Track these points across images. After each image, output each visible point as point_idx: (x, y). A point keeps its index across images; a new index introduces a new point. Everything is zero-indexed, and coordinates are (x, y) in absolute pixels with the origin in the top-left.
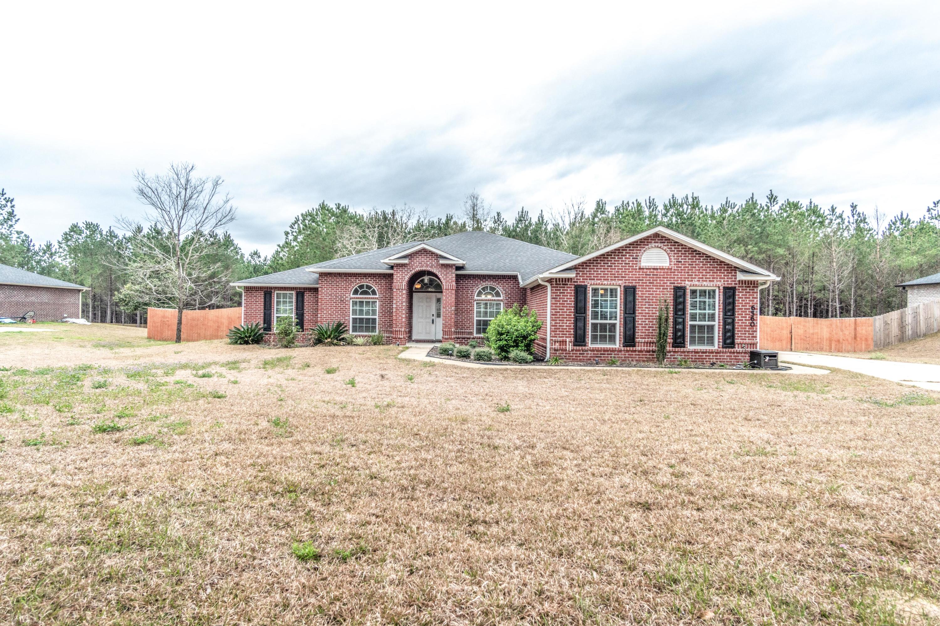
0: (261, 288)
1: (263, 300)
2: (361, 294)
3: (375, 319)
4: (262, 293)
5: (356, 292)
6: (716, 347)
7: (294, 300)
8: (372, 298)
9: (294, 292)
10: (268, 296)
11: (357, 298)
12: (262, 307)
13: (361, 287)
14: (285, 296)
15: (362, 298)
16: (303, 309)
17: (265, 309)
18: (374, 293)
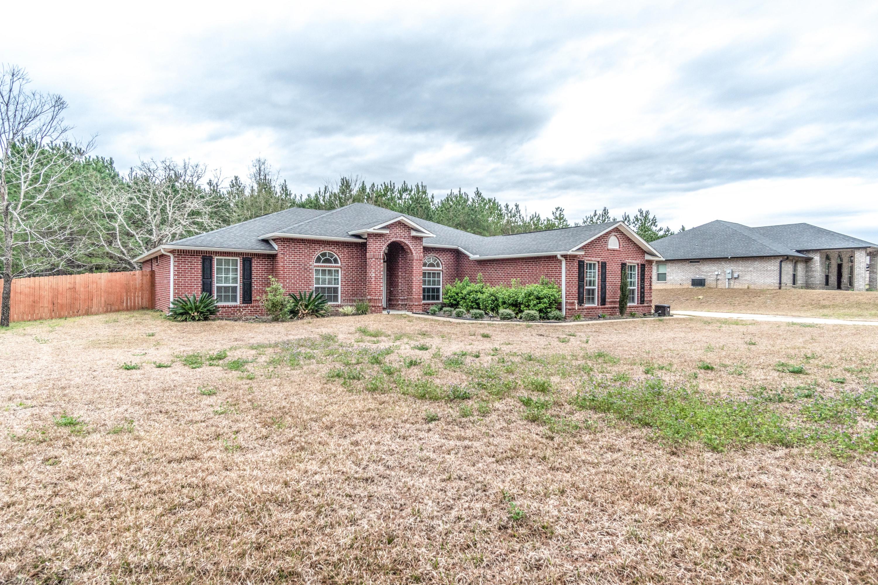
0: (196, 253)
1: (200, 267)
2: (323, 262)
3: (337, 288)
4: (200, 258)
5: (318, 260)
6: (635, 304)
7: (239, 267)
8: (333, 267)
9: (239, 260)
10: (207, 263)
11: (318, 266)
12: (200, 276)
13: (324, 255)
14: (227, 262)
15: (324, 267)
16: (251, 278)
17: (203, 278)
18: (336, 261)
